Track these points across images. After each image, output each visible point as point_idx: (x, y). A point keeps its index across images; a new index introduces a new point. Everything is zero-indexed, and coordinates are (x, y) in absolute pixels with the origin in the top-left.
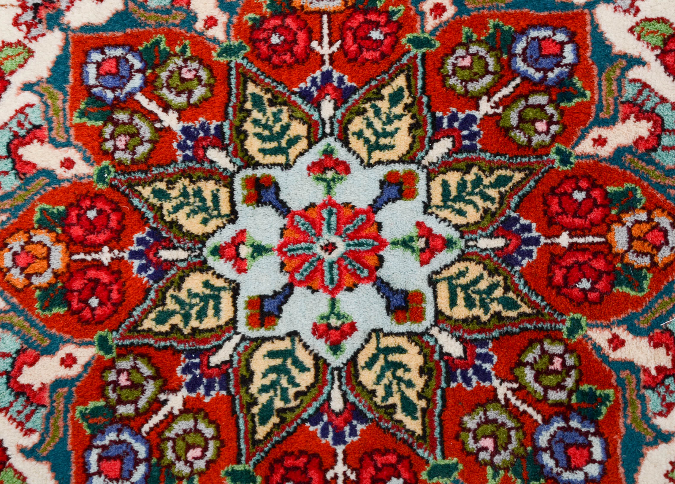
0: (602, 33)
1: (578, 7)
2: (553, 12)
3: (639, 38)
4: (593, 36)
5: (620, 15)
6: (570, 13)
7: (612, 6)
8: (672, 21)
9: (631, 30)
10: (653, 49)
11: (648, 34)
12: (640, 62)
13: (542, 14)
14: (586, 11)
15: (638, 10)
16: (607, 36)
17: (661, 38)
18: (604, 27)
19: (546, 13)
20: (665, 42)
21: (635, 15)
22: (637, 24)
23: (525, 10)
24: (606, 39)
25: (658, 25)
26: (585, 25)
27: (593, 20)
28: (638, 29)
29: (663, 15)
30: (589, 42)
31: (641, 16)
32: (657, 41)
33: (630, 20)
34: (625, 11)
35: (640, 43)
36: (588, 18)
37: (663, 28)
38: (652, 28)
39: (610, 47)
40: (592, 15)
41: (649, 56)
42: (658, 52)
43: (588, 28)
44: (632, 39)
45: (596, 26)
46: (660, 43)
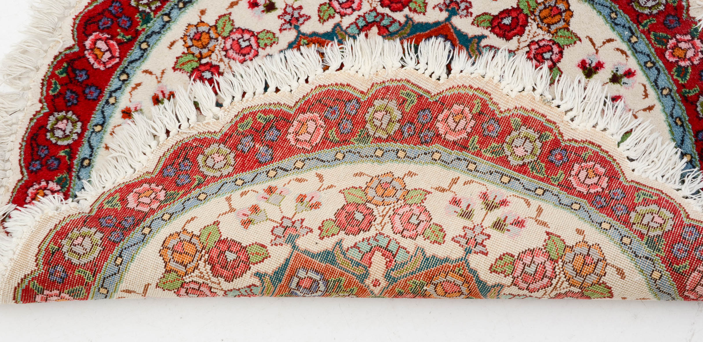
0: (459, 30)
1: (442, 23)
2: (432, 30)
3: (478, 26)
4: (456, 34)
5: (464, 19)
6: (440, 26)
7: (458, 16)
8: (489, 12)
9: (473, 24)
10: (487, 29)
11: (481, 22)
12: (483, 37)
13: (427, 32)
14: (447, 23)
15: (471, 14)
16: (462, 30)
17: (488, 22)
18: (459, 27)
19: (428, 31)
20: (491, 22)
21: (471, 16)
22: (474, 20)
23: (418, 34)
24: (463, 32)
25: (484, 17)
26: (450, 29)
27: (452, 26)
28: (475, 22)
29: (484, 11)
30: (455, 37)
31: (474, 15)
32: (487, 24)
33: (470, 19)
34: (466, 16)
35: (480, 28)
36: (450, 26)
37: (487, 17)
38: (482, 19)
39: (466, 35)
40: (451, 24)
41: (487, 32)
42: (490, 29)
43: (452, 30)
44: (475, 28)
45: (455, 28)
46: (489, 25)
